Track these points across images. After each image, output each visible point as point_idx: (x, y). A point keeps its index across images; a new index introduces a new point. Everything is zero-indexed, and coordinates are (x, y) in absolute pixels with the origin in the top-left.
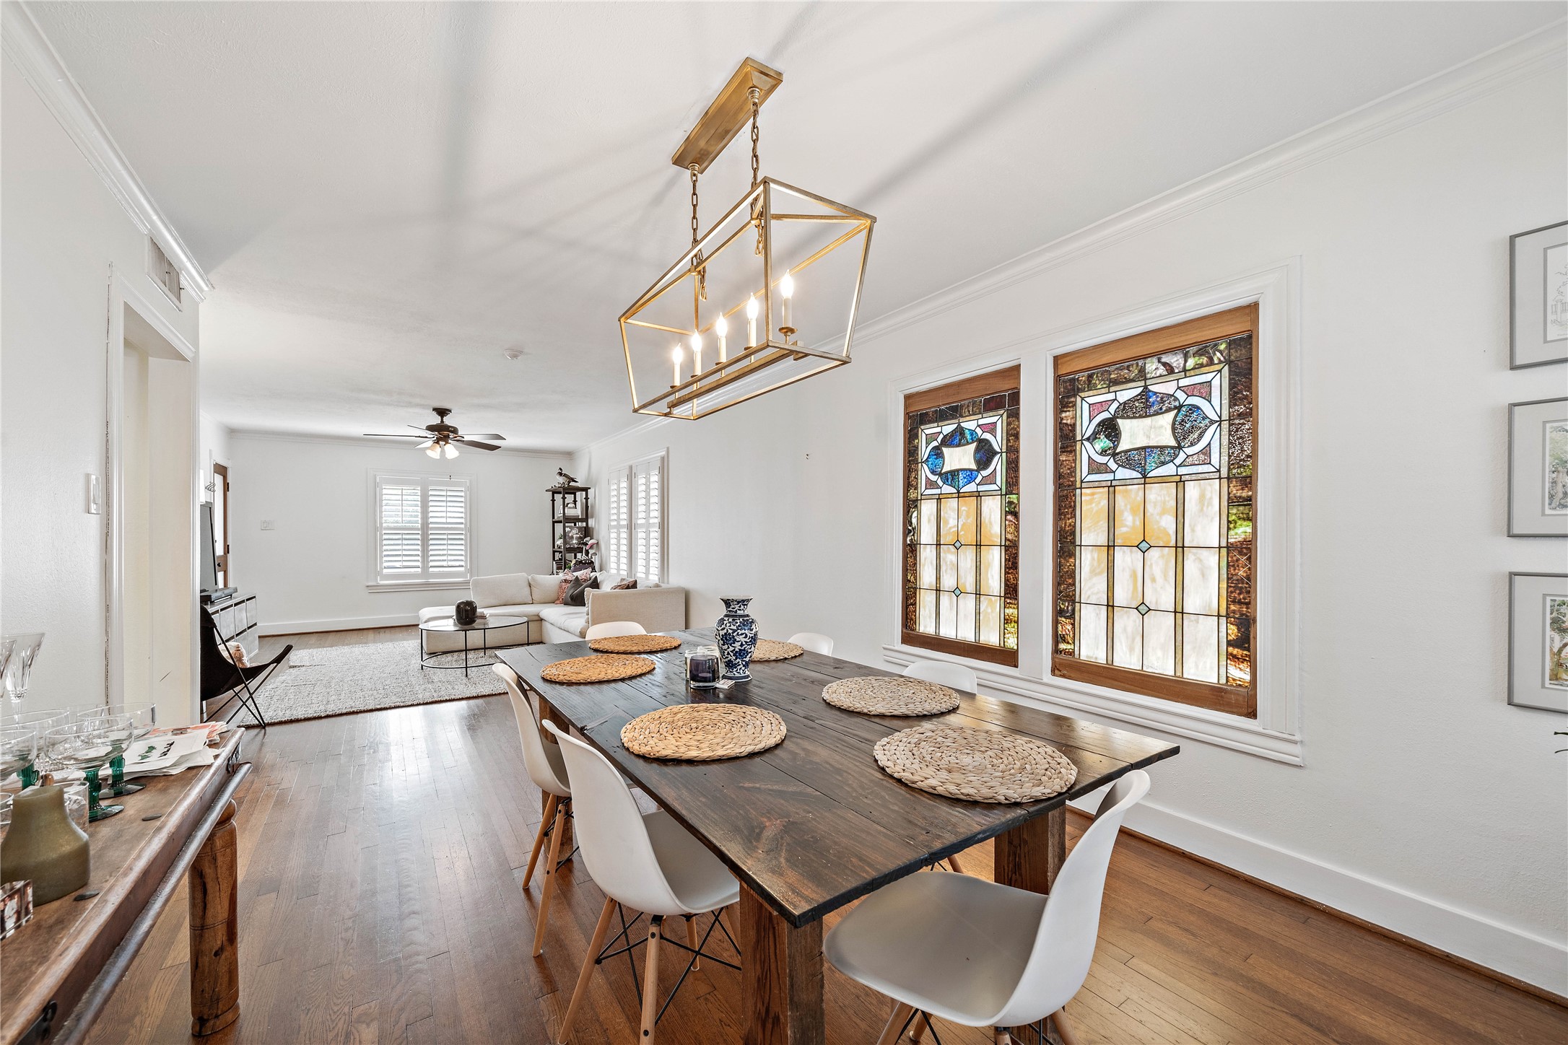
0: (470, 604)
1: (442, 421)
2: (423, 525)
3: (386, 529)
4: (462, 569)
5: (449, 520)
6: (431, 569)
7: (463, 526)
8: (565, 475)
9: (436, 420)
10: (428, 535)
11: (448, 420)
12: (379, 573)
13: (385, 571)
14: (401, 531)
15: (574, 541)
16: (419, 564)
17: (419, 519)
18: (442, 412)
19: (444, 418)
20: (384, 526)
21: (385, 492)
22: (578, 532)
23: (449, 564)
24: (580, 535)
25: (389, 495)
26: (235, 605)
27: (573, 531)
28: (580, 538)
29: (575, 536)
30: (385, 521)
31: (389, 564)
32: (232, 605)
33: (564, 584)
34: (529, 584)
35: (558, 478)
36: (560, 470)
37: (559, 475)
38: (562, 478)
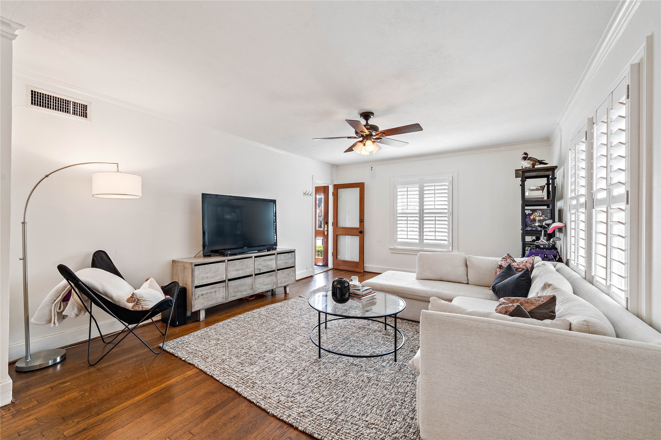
1: (367, 123)
2: (420, 210)
3: (399, 213)
4: (446, 242)
5: (436, 207)
6: (425, 241)
7: (446, 211)
8: (530, 159)
10: (423, 217)
12: (396, 241)
13: (399, 240)
14: (407, 215)
15: (537, 224)
16: (417, 237)
17: (417, 208)
19: (369, 120)
20: (399, 211)
21: (398, 190)
22: (541, 214)
23: (437, 238)
24: (542, 218)
25: (401, 191)
26: (255, 257)
27: (536, 214)
28: (540, 221)
29: (537, 218)
30: (399, 209)
31: (401, 236)
32: (251, 257)
33: (498, 270)
34: (465, 264)
35: (522, 162)
36: (526, 154)
37: (525, 158)
38: (529, 161)
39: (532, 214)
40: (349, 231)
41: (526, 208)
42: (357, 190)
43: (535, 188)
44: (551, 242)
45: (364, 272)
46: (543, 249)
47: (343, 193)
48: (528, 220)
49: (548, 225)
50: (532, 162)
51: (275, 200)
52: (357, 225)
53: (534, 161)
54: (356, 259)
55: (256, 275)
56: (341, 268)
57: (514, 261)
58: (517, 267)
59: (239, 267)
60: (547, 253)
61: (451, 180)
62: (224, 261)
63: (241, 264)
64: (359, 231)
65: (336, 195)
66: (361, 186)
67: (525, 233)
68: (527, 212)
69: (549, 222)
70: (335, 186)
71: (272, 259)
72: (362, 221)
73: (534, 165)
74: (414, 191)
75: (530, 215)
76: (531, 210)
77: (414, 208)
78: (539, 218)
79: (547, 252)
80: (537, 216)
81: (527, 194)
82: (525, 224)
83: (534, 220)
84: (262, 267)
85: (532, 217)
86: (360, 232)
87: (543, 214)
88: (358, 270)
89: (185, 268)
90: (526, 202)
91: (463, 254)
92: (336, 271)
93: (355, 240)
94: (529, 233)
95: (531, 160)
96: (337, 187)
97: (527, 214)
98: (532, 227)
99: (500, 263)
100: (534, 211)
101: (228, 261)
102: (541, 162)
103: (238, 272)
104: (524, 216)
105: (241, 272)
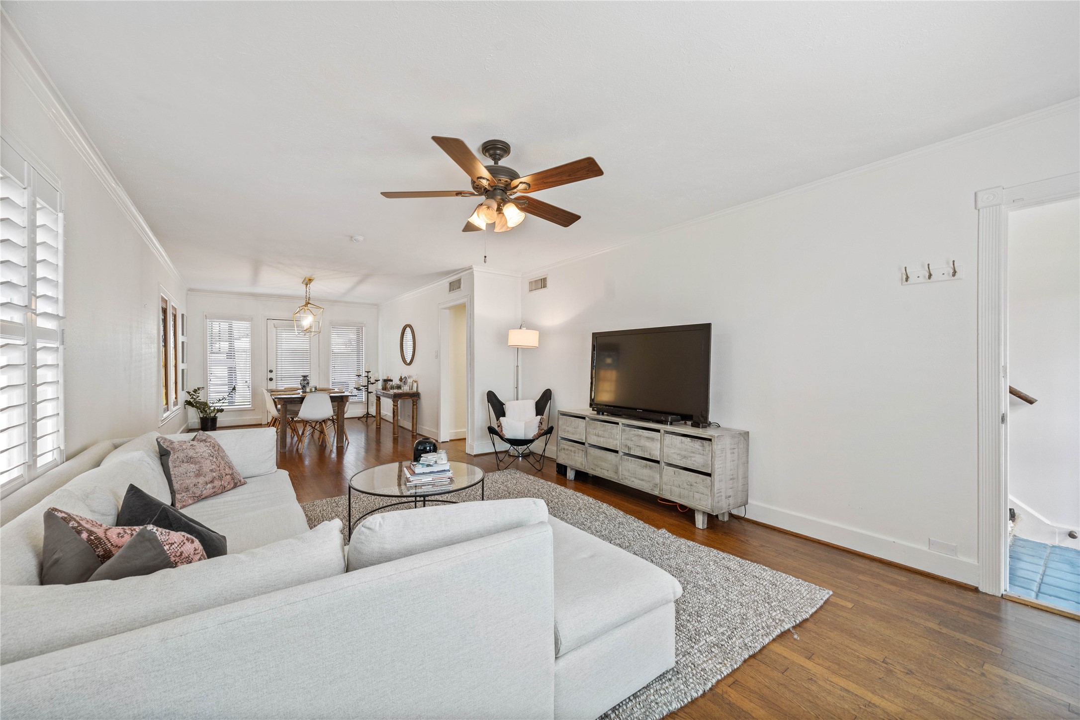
55: (625, 454)
59: (600, 432)
62: (583, 418)
63: (603, 429)
84: (634, 446)
103: (599, 439)
105: (602, 439)
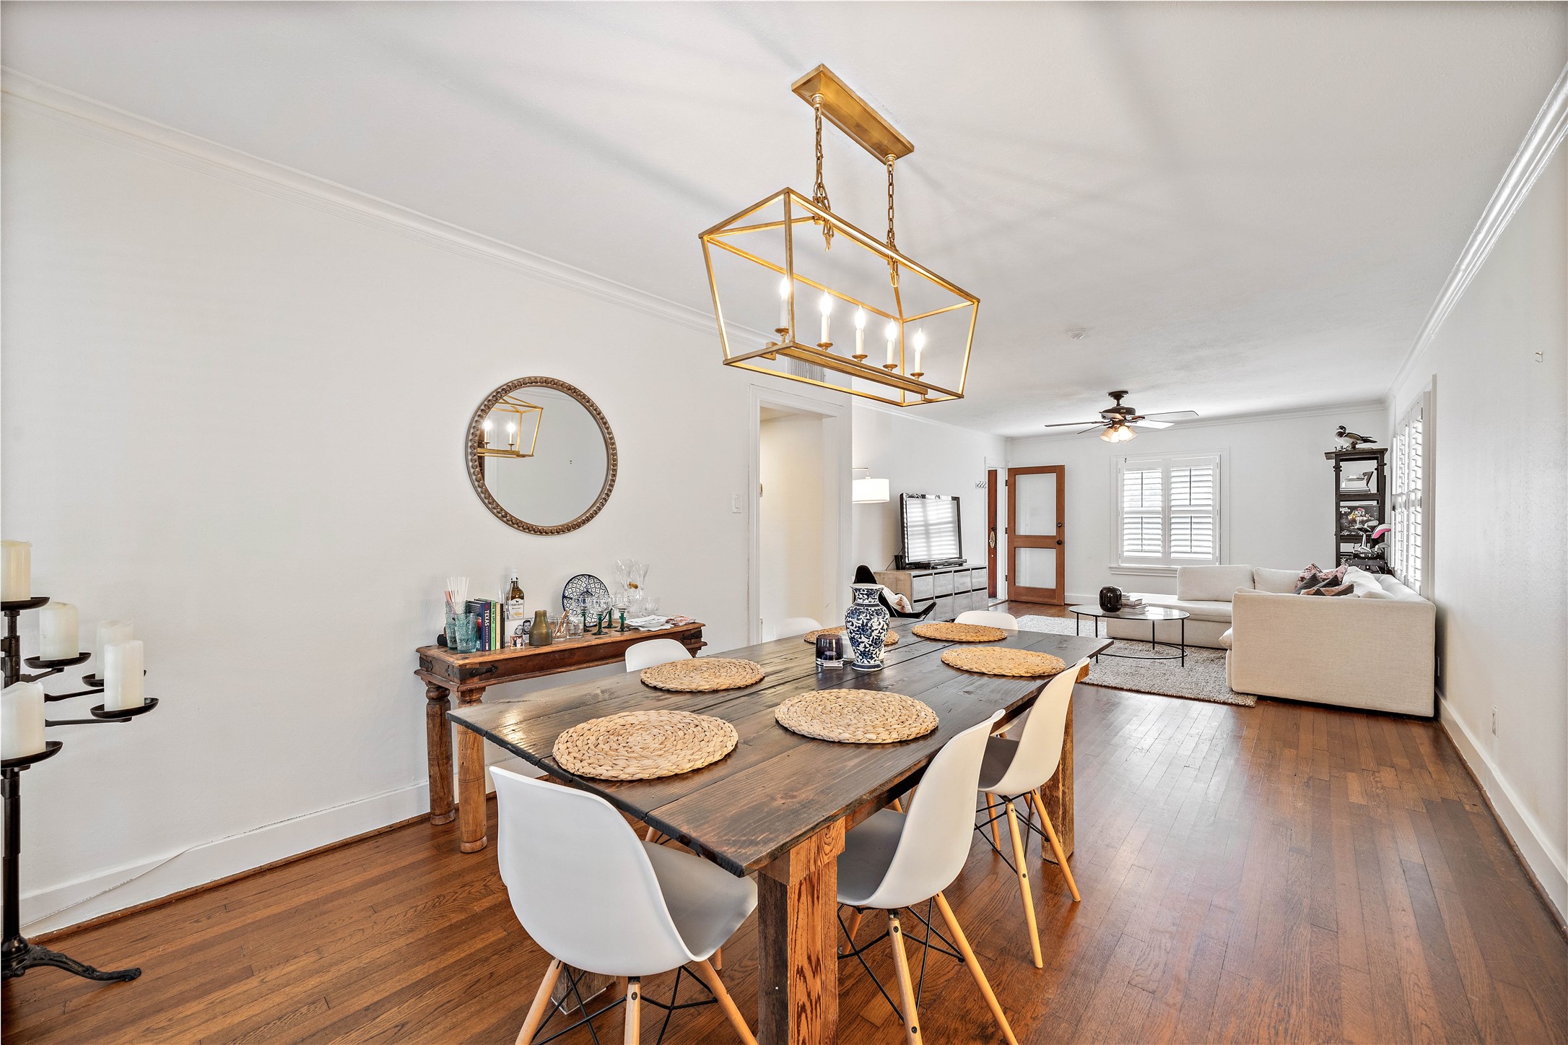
0: (1112, 590)
1: (1118, 404)
2: (1164, 507)
3: (1127, 513)
4: (1209, 556)
5: (1194, 502)
6: (1173, 555)
7: (1210, 508)
8: (1349, 435)
9: (1112, 403)
10: (1170, 518)
11: (1125, 402)
12: (1119, 556)
13: (1126, 554)
14: (1142, 517)
15: (1356, 526)
16: (1160, 548)
17: (1160, 503)
18: (1117, 395)
19: (1121, 401)
20: (1126, 510)
21: (1126, 476)
22: (1363, 513)
23: (1194, 549)
24: (1365, 518)
25: (1130, 480)
26: (955, 572)
27: (1357, 512)
28: (1363, 522)
29: (1358, 519)
30: (1127, 506)
31: (1130, 547)
32: (951, 572)
33: (1299, 582)
34: (1252, 579)
35: (1336, 439)
36: (1342, 428)
37: (1340, 435)
38: (1346, 438)
39: (1350, 513)
40: (1037, 542)
41: (1342, 504)
42: (1052, 477)
43: (1355, 477)
44: (1376, 550)
45: (1065, 604)
46: (1364, 558)
47: (1023, 482)
48: (1344, 521)
49: (1373, 528)
50: (1351, 440)
51: (959, 498)
52: (1051, 530)
53: (1354, 438)
54: (1050, 583)
55: (956, 594)
56: (1024, 598)
57: (1320, 572)
58: (1325, 577)
59: (942, 582)
60: (1369, 564)
61: (1218, 461)
62: (931, 574)
63: (944, 579)
64: (1057, 540)
65: (1011, 485)
66: (1059, 471)
67: (1341, 539)
68: (1343, 510)
69: (1375, 523)
70: (1010, 470)
71: (966, 576)
72: (1060, 525)
73: (1354, 445)
74: (1154, 478)
75: (1347, 514)
76: (1349, 508)
77: (1155, 502)
78: (1361, 518)
79: (1370, 562)
80: (1358, 516)
81: (1343, 485)
82: (1340, 527)
83: (1354, 521)
84: (960, 586)
85: (1350, 517)
86: (1057, 542)
87: (1366, 513)
88: (1055, 601)
89: (899, 580)
90: (1341, 497)
91: (1248, 567)
92: (1014, 604)
93: (1049, 556)
94: (1346, 539)
95: (1351, 437)
96: (1014, 473)
97: (1343, 512)
98: (1350, 531)
99: (1301, 575)
100: (1353, 509)
101: (935, 574)
102: (1366, 440)
103: (942, 589)
104: (1339, 516)
105: (944, 588)
